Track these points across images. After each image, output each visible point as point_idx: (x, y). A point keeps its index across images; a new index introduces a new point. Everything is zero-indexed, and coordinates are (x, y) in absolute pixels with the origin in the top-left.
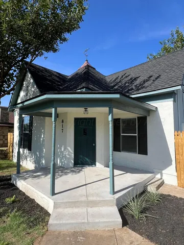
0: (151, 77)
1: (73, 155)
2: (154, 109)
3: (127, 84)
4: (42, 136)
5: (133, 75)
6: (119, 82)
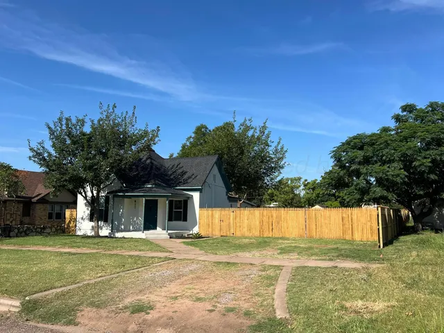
0: (193, 174)
2: (191, 196)
3: (179, 176)
5: (184, 169)
6: (175, 172)
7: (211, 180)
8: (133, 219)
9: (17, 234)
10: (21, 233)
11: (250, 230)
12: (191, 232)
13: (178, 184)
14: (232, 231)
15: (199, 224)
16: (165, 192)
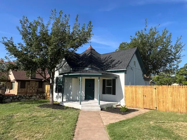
0: (119, 61)
1: (84, 95)
2: (118, 76)
3: (109, 63)
4: (71, 87)
5: (113, 58)
6: (107, 61)
7: (132, 64)
8: (79, 92)
9: (11, 100)
10: (15, 99)
11: (174, 106)
12: (119, 103)
13: (108, 68)
14: (155, 105)
15: (125, 97)
16: (97, 72)
